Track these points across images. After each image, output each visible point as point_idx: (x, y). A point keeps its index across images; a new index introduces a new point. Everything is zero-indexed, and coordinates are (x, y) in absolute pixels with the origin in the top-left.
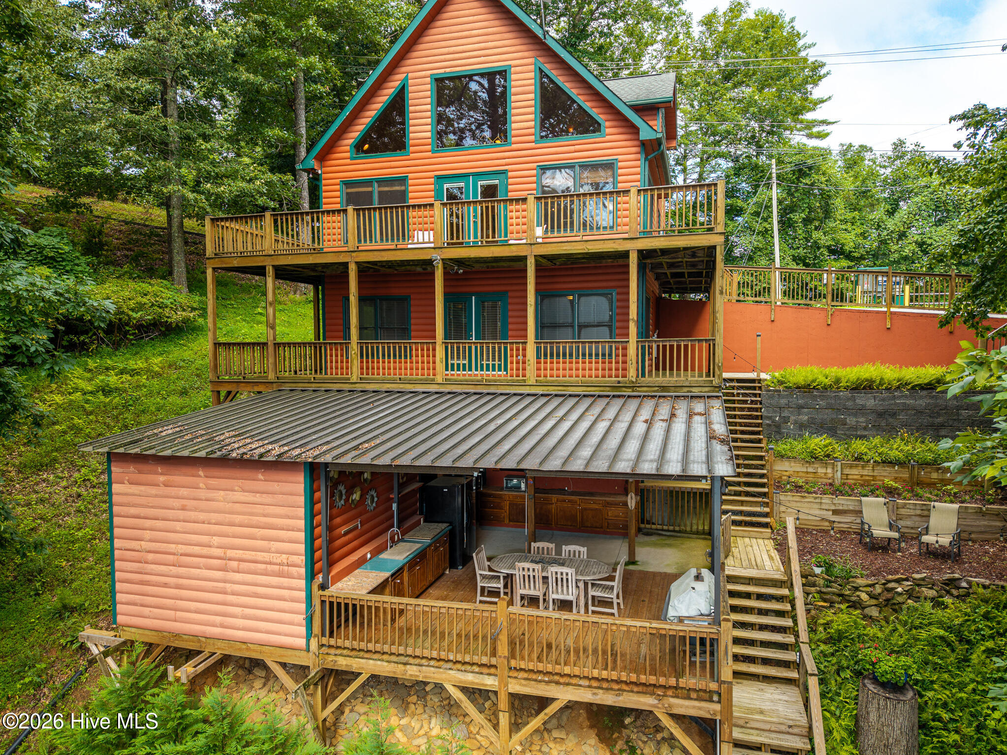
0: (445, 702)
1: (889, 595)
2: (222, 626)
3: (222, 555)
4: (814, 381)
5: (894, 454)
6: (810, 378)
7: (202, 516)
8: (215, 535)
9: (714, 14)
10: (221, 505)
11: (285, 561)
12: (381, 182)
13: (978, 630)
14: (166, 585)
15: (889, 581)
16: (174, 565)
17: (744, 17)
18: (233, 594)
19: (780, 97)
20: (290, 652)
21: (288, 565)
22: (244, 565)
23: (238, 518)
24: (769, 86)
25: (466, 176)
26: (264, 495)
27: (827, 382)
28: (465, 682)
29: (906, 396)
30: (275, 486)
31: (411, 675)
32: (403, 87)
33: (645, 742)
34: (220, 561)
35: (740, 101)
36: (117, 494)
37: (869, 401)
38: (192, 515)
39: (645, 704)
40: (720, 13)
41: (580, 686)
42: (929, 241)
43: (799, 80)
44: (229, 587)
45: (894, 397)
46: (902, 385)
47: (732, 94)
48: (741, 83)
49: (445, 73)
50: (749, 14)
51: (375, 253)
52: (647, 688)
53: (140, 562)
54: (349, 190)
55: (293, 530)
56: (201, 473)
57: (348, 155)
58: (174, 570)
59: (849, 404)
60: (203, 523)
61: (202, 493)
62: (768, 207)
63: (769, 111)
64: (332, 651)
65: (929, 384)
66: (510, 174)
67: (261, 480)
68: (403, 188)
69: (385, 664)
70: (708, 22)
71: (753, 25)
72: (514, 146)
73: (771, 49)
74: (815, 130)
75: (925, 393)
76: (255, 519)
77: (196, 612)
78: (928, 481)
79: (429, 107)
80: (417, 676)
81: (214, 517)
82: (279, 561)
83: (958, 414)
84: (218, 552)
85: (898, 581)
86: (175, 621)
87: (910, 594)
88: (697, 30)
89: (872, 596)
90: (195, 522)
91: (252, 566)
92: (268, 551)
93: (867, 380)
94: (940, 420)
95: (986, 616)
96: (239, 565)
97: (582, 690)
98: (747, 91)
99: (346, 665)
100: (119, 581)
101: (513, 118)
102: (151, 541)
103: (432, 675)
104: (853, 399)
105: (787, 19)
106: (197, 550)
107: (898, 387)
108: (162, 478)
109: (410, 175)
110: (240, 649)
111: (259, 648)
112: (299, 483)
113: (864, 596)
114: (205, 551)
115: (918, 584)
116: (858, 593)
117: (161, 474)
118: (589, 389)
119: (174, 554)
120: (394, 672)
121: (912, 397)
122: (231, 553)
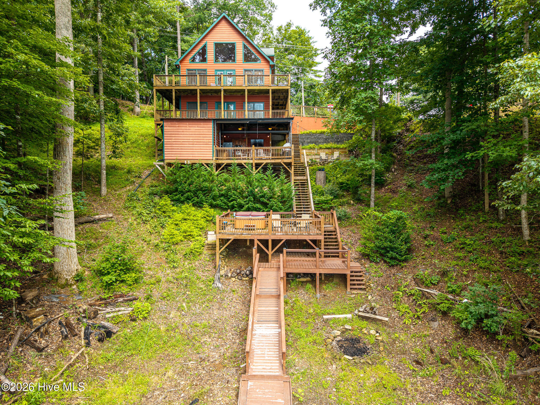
2: (192, 157)
8: (190, 137)
9: (281, 27)
12: (198, 70)
14: (178, 149)
17: (292, 29)
19: (304, 60)
20: (208, 161)
22: (198, 143)
23: (196, 133)
24: (301, 55)
25: (224, 70)
26: (203, 128)
28: (246, 162)
32: (206, 44)
35: (291, 60)
38: (185, 133)
40: (283, 27)
43: (310, 55)
47: (289, 57)
48: (291, 53)
49: (218, 42)
50: (293, 28)
52: (279, 158)
53: (171, 144)
54: (189, 71)
55: (210, 135)
56: (187, 124)
57: (189, 62)
58: (180, 145)
60: (188, 134)
61: (188, 128)
62: (301, 99)
63: (301, 65)
64: (218, 159)
66: (236, 70)
67: (202, 124)
68: (205, 72)
69: (230, 161)
70: (279, 29)
71: (295, 32)
72: (237, 64)
73: (301, 42)
74: (317, 74)
76: (201, 133)
77: (186, 154)
79: (213, 51)
80: (237, 162)
81: (190, 133)
82: (207, 141)
84: (192, 141)
86: (180, 157)
88: (275, 32)
91: (200, 143)
92: (204, 140)
96: (196, 143)
97: (268, 160)
98: (293, 57)
99: (221, 162)
100: (165, 149)
101: (237, 56)
102: (175, 139)
103: (240, 161)
105: (307, 31)
106: (186, 140)
108: (177, 125)
109: (207, 69)
110: (196, 161)
111: (201, 161)
112: (211, 123)
114: (188, 141)
119: (180, 142)
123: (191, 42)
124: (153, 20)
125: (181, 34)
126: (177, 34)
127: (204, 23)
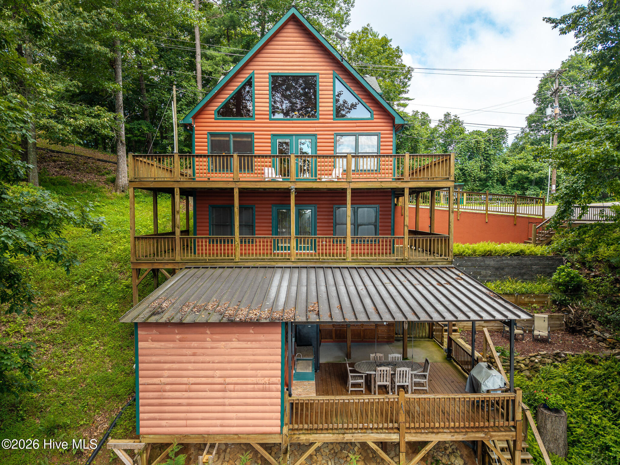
0: (332, 451)
1: (533, 364)
2: (222, 426)
3: (223, 382)
4: (463, 252)
5: (508, 290)
6: (462, 250)
7: (208, 359)
8: (217, 370)
10: (222, 351)
11: (267, 382)
12: (235, 135)
13: (576, 377)
15: (531, 357)
16: (186, 391)
18: (230, 405)
20: (268, 436)
21: (269, 384)
22: (237, 387)
23: (235, 358)
25: (291, 135)
26: (254, 343)
27: (470, 252)
28: (380, 439)
29: (508, 260)
30: (262, 337)
31: (347, 440)
32: (251, 78)
33: (442, 456)
34: (220, 386)
36: (142, 349)
37: (490, 262)
38: (201, 358)
39: (478, 437)
40: (358, 34)
41: (446, 432)
42: (466, 168)
44: (227, 401)
45: (503, 260)
46: (505, 253)
49: (278, 73)
51: (252, 183)
52: (479, 429)
53: (160, 391)
54: (213, 138)
55: (273, 363)
56: (208, 332)
57: (213, 116)
58: (186, 394)
59: (482, 264)
60: (209, 362)
61: (208, 344)
64: (296, 432)
65: (517, 253)
66: (318, 136)
68: (250, 140)
69: (331, 435)
72: (321, 121)
75: (516, 257)
76: (247, 358)
77: (202, 419)
78: (523, 302)
79: (268, 92)
80: (352, 440)
81: (217, 359)
82: (263, 382)
83: (531, 268)
84: (221, 380)
85: (534, 356)
86: (186, 426)
87: (540, 362)
89: (526, 365)
90: (202, 363)
91: (244, 387)
92: (256, 376)
93: (488, 251)
94: (523, 271)
95: (578, 370)
96: (234, 387)
97: (445, 435)
99: (306, 439)
100: (142, 406)
101: (320, 104)
102: (168, 377)
103: (360, 438)
104: (484, 261)
106: (204, 380)
107: (503, 255)
108: (178, 337)
109: (255, 132)
110: (233, 439)
111: (247, 436)
112: (278, 333)
113: (522, 366)
114: (210, 380)
115: (543, 356)
116: (519, 364)
117: (177, 334)
118: (382, 263)
119: (186, 384)
120: (337, 439)
121: (511, 260)
122: (228, 380)
123: (217, 59)
124: (147, 24)
125: (203, 47)
126: (194, 46)
127: (238, 29)
